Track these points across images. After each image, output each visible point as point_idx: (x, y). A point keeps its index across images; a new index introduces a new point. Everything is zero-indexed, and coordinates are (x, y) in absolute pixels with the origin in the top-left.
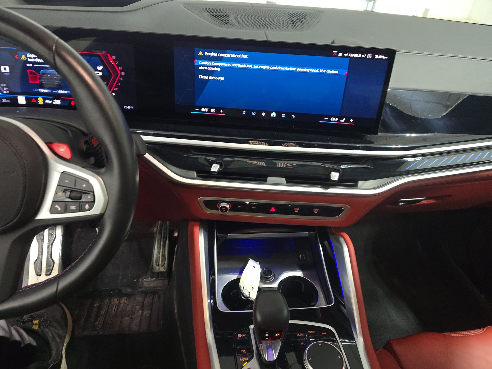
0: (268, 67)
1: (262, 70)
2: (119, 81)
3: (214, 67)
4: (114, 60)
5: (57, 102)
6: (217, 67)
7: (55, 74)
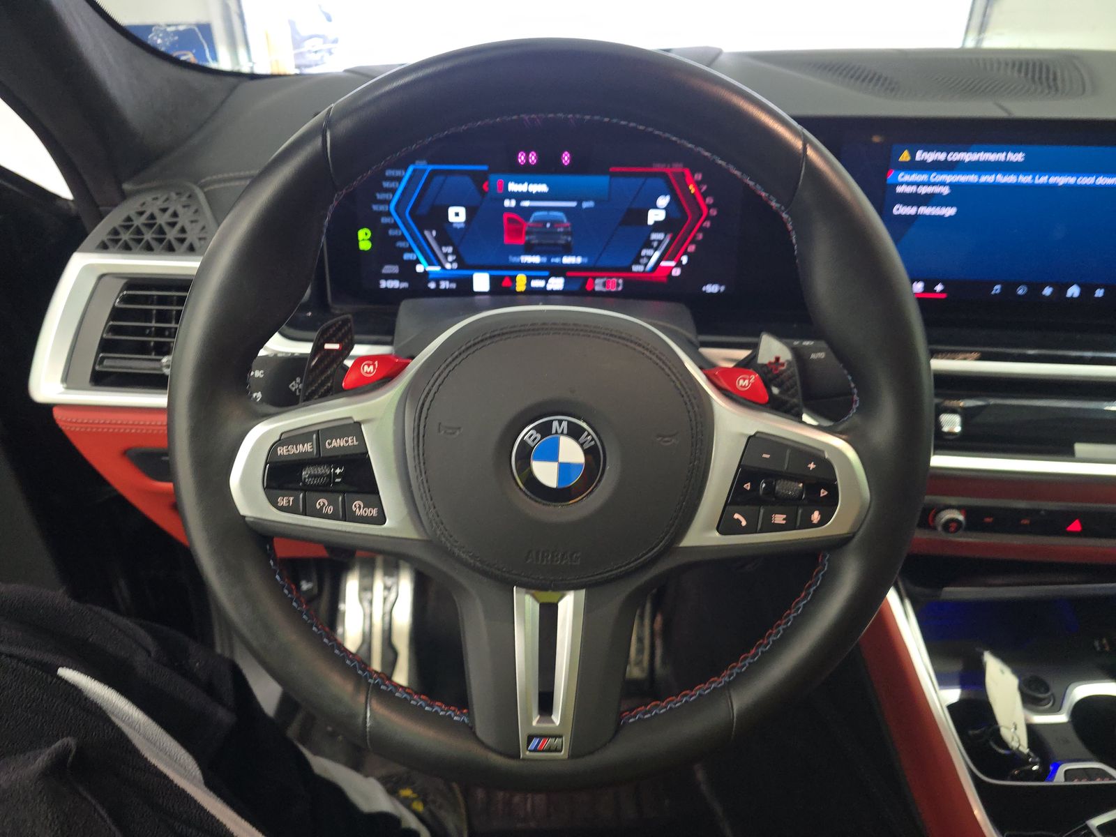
0: (1071, 180)
1: (1055, 186)
2: (702, 229)
3: (934, 184)
4: (698, 184)
5: (556, 283)
6: (943, 184)
7: (562, 222)
